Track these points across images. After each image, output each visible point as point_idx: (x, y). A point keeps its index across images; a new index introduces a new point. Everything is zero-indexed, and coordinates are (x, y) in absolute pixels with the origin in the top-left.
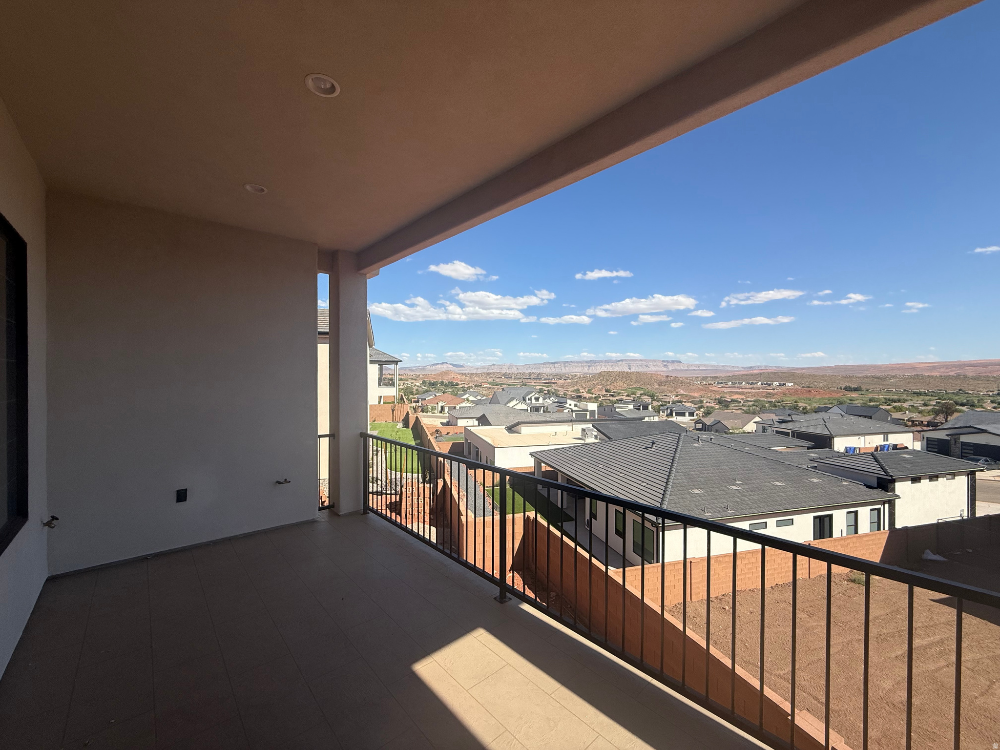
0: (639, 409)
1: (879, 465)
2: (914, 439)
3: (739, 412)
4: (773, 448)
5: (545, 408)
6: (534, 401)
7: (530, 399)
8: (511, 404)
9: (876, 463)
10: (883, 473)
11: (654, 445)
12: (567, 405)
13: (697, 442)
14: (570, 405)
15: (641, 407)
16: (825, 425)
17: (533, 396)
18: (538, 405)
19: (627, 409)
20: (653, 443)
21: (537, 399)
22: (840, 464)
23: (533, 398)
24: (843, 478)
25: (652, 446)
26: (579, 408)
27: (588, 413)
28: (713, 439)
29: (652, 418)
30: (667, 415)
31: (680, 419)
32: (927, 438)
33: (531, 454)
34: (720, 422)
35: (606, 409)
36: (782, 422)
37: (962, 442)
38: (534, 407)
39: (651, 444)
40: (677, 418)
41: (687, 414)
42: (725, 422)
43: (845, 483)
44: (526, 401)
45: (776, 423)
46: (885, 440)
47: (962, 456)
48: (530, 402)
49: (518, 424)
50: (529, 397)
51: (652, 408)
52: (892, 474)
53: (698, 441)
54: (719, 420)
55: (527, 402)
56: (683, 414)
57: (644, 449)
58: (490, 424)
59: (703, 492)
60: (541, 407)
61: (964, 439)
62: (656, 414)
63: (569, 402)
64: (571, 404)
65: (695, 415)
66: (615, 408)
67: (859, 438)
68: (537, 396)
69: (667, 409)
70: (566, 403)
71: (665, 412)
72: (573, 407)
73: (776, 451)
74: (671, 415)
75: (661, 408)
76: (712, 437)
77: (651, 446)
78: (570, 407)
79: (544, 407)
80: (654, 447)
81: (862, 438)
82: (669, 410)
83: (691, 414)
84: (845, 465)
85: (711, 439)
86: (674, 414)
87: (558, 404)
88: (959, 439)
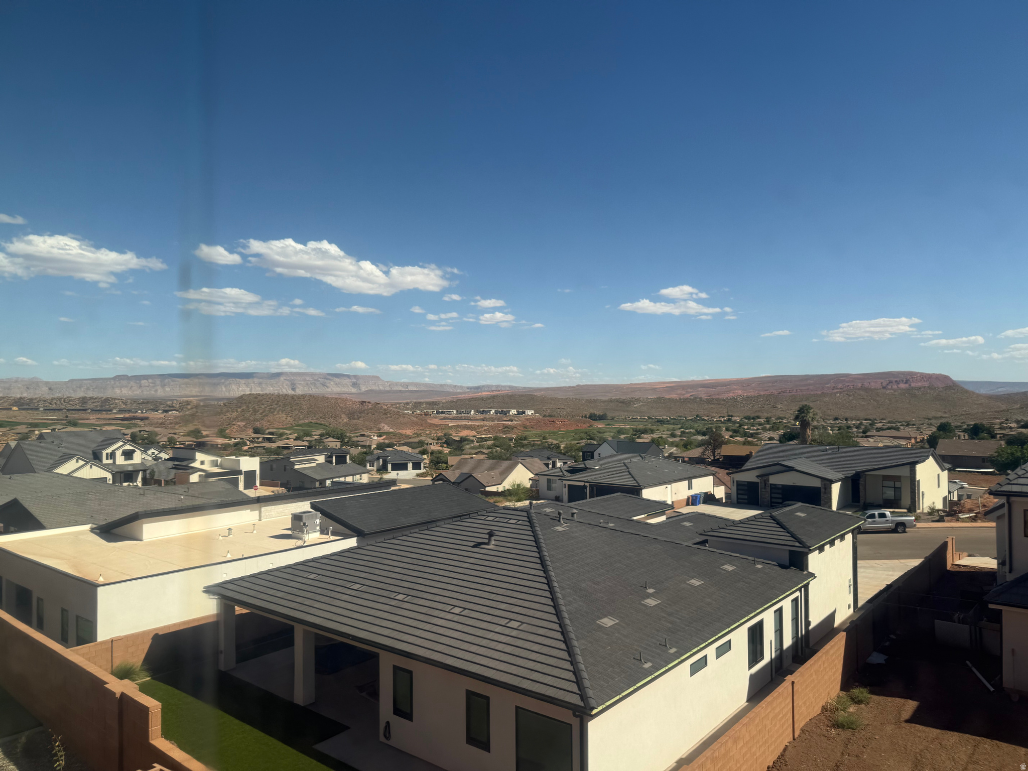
0: (331, 462)
1: (788, 533)
2: (715, 484)
5: (148, 472)
6: (120, 460)
7: (112, 455)
8: (64, 469)
9: (782, 530)
10: (797, 544)
11: (493, 538)
12: (196, 465)
13: (558, 523)
14: (202, 463)
15: (334, 458)
16: (628, 471)
17: (118, 447)
18: (131, 468)
19: (314, 465)
20: (491, 534)
21: (128, 455)
23: (119, 453)
24: (756, 559)
25: (489, 540)
26: (222, 468)
27: (241, 478)
28: (575, 515)
29: (358, 476)
30: (378, 470)
31: (402, 475)
32: (737, 481)
34: (471, 476)
35: (274, 466)
36: (573, 471)
37: (771, 484)
38: (121, 472)
39: (487, 536)
40: (398, 474)
41: (410, 465)
43: (759, 566)
44: (101, 460)
46: (690, 487)
48: (110, 461)
49: (135, 518)
50: (109, 450)
51: (351, 459)
52: (809, 545)
53: (559, 521)
54: (471, 473)
55: (105, 461)
56: (404, 467)
57: (473, 547)
58: (39, 526)
59: (617, 621)
60: (139, 471)
61: (774, 480)
62: (360, 468)
63: (199, 456)
64: (203, 461)
65: (422, 468)
66: (293, 464)
67: (667, 487)
68: (128, 447)
69: (378, 458)
70: (193, 460)
71: (375, 464)
72: (206, 467)
74: (383, 469)
75: (368, 458)
76: (575, 511)
77: (486, 541)
78: (203, 467)
79: (144, 471)
80: (493, 542)
81: (669, 486)
82: (381, 461)
83: (416, 466)
86: (390, 467)
87: (176, 463)
88: (769, 481)
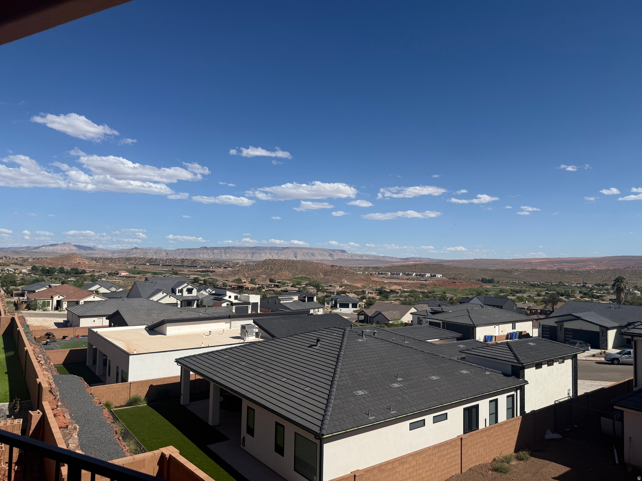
0: (304, 301)
1: (513, 354)
2: (534, 327)
3: (397, 302)
4: (428, 341)
5: (200, 301)
6: (185, 294)
7: (181, 291)
8: (155, 298)
9: (510, 352)
10: (516, 361)
11: (319, 343)
12: (227, 298)
13: (361, 337)
14: (230, 297)
15: (306, 298)
16: (469, 315)
17: (185, 287)
18: (190, 298)
19: (292, 301)
20: (318, 341)
21: (190, 291)
22: (483, 355)
23: (185, 290)
24: (487, 368)
25: (317, 344)
26: (240, 301)
27: (250, 307)
28: (376, 334)
29: (317, 310)
30: (332, 307)
31: (344, 310)
32: (542, 325)
33: (178, 361)
34: (381, 313)
35: (270, 301)
36: (434, 313)
37: (565, 328)
38: (185, 301)
39: (316, 341)
40: (341, 310)
41: (350, 305)
42: (385, 314)
43: (488, 373)
44: (175, 294)
45: (429, 314)
46: (514, 327)
47: (565, 340)
48: (180, 294)
49: (163, 323)
50: (180, 288)
51: (317, 299)
52: (522, 362)
54: (380, 311)
55: (177, 294)
56: (347, 306)
57: (308, 347)
58: (125, 324)
59: (367, 393)
60: (195, 300)
61: (567, 325)
62: (321, 306)
63: (228, 293)
65: (358, 307)
66: (280, 300)
67: (495, 327)
68: (190, 287)
69: (332, 300)
70: (225, 295)
71: (330, 303)
72: (232, 299)
73: (431, 343)
74: (334, 307)
75: (327, 299)
76: (376, 331)
77: (315, 344)
78: (230, 299)
79: (198, 300)
80: (319, 345)
81: (497, 327)
82: (333, 301)
83: (354, 306)
84: (487, 356)
85: (374, 333)
86: (338, 305)
87: (216, 296)
88: (563, 326)
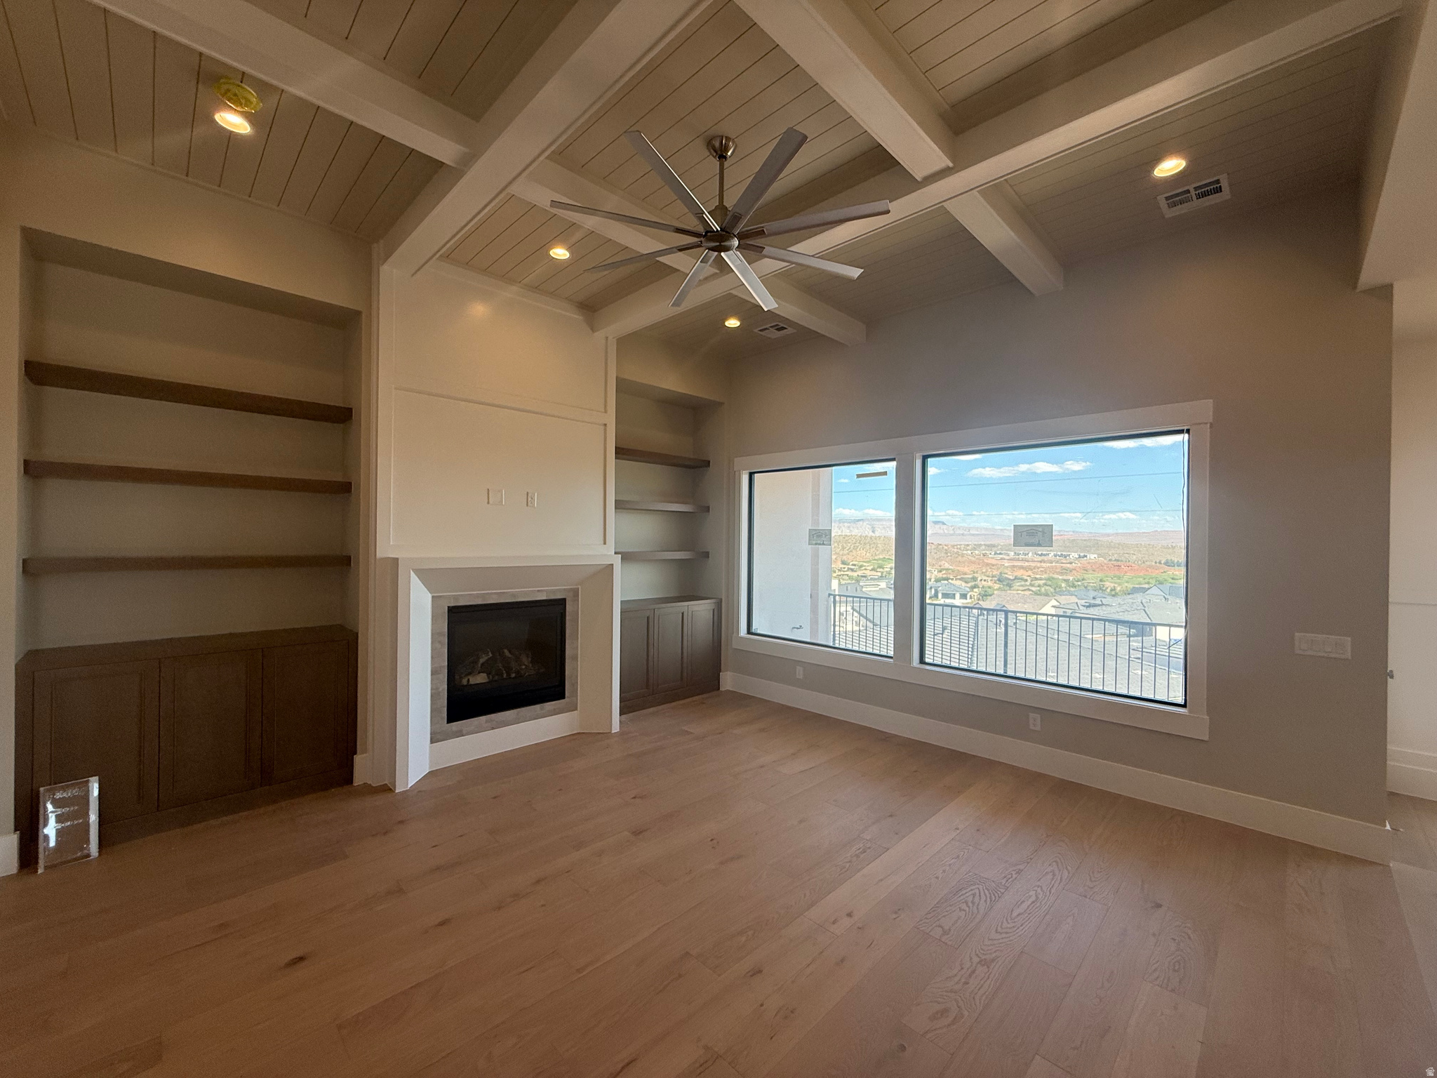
3: (1027, 593)
16: (1144, 610)
19: (878, 589)
35: (849, 588)
36: (1090, 606)
54: (1003, 604)
65: (968, 598)
66: (862, 587)
73: (1091, 639)
74: (935, 597)
82: (933, 590)
83: (963, 596)
